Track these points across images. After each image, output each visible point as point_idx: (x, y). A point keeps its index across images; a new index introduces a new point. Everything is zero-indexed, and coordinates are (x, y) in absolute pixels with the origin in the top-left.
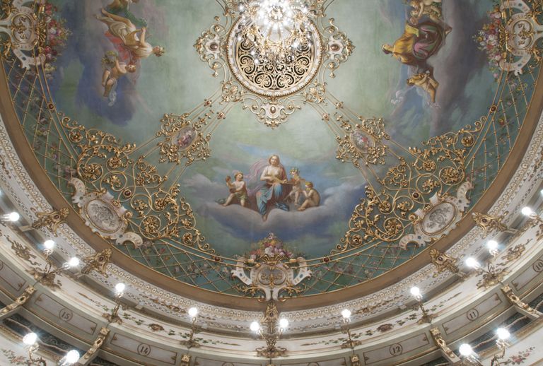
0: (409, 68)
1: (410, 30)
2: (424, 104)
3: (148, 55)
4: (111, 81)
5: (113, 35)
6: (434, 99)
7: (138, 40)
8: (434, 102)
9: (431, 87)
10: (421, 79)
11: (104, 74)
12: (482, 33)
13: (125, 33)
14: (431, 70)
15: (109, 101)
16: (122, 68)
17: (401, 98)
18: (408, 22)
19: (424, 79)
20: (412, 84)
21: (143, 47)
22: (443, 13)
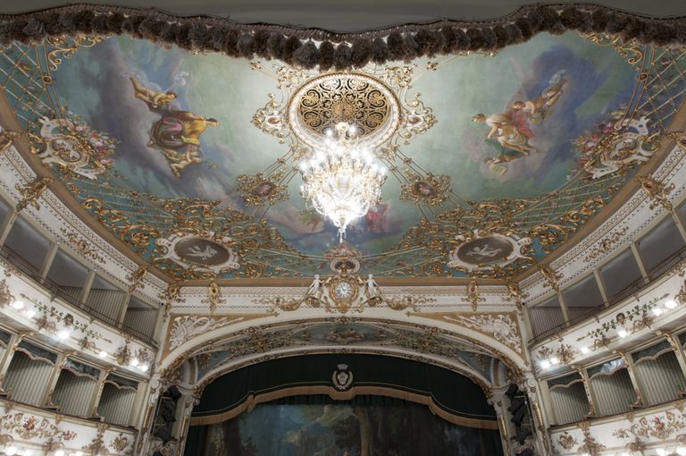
1: (193, 140)
2: (144, 75)
3: (493, 115)
4: (550, 94)
5: (526, 135)
6: (133, 82)
7: (500, 130)
8: (131, 79)
10: (160, 100)
11: (554, 103)
12: (112, 146)
13: (511, 136)
15: (562, 75)
17: (176, 78)
19: (156, 100)
20: (168, 93)
21: (496, 124)
22: (164, 157)
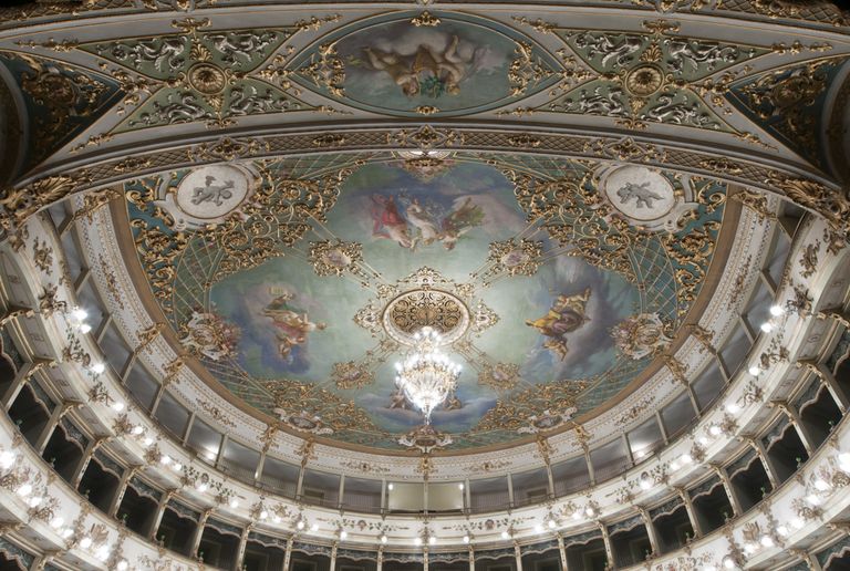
0: (546, 338)
1: (553, 314)
2: (553, 361)
3: (313, 330)
4: (286, 350)
5: (279, 322)
6: (563, 359)
7: (301, 322)
9: (562, 351)
10: (555, 345)
11: (279, 347)
12: (616, 327)
13: (289, 319)
15: (289, 362)
16: (293, 341)
17: (536, 354)
18: (552, 309)
19: (558, 346)
20: (546, 347)
21: (307, 325)
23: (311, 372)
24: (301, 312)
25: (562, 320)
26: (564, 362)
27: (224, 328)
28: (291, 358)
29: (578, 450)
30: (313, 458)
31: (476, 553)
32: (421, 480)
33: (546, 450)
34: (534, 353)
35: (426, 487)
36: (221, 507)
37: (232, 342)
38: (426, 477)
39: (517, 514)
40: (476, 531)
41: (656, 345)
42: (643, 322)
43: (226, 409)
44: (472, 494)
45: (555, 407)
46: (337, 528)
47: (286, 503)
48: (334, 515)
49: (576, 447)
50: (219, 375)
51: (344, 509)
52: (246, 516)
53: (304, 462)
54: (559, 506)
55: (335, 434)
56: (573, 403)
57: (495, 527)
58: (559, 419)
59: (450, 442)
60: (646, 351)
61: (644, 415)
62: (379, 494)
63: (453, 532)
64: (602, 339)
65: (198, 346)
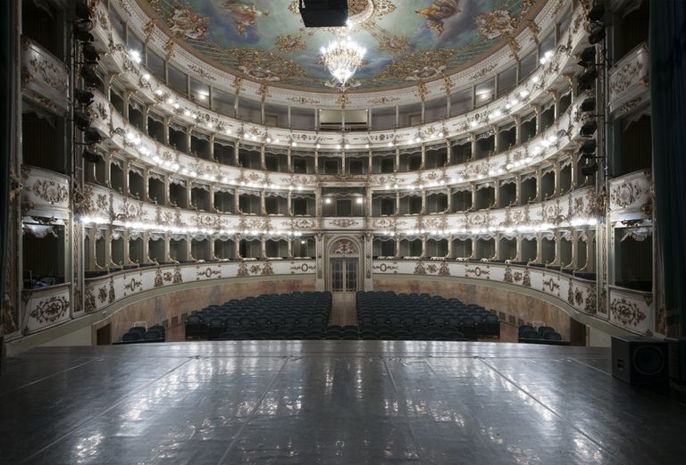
0: (429, 21)
3: (260, 16)
4: (242, 29)
9: (440, 30)
11: (237, 27)
14: (442, 24)
16: (247, 23)
18: (434, 3)
23: (261, 43)
24: (250, 4)
25: (441, 10)
26: (441, 38)
27: (197, 19)
28: (246, 35)
29: (443, 93)
30: (269, 96)
31: (373, 153)
32: (340, 108)
33: (423, 91)
34: (420, 30)
35: (343, 113)
36: (221, 132)
37: (204, 27)
38: (343, 107)
39: (399, 132)
40: (374, 141)
41: (504, 30)
42: (498, 16)
43: (207, 68)
44: (373, 115)
45: (432, 65)
46: (289, 139)
47: (257, 127)
48: (286, 132)
49: (443, 91)
50: (199, 49)
51: (292, 129)
52: (236, 136)
53: (263, 99)
54: (425, 128)
55: (281, 81)
56: (444, 63)
57: (385, 139)
58: (434, 72)
59: (359, 84)
60: (497, 33)
61: (489, 75)
62: (314, 115)
63: (360, 141)
64: (468, 24)
65: (181, 31)
